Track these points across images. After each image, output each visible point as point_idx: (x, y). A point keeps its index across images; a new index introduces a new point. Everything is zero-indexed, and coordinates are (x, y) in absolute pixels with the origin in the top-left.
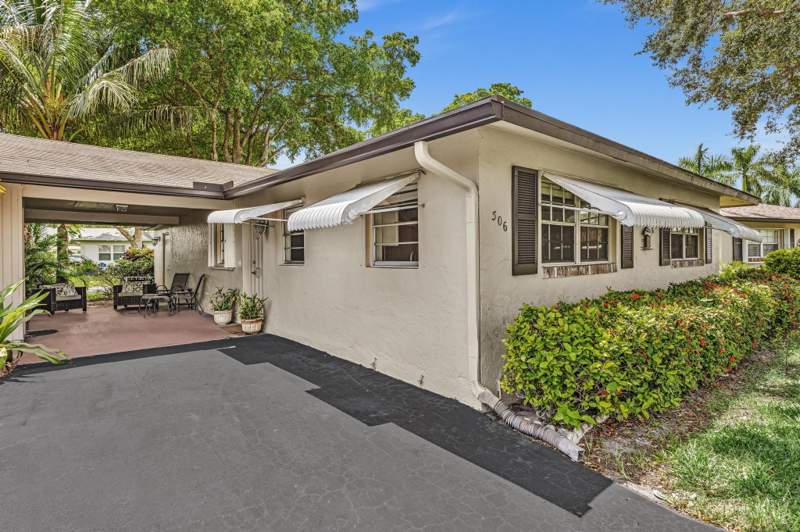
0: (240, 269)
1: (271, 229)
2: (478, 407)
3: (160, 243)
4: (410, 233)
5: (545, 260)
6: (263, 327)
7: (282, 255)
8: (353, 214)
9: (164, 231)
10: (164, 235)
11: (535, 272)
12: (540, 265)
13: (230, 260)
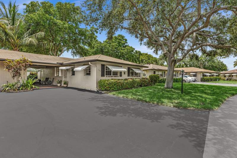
0: (62, 77)
1: (69, 70)
2: (96, 91)
3: (40, 72)
4: (90, 71)
5: (106, 75)
6: (67, 86)
7: (71, 74)
8: (82, 69)
9: (41, 69)
10: (41, 70)
11: (104, 76)
12: (105, 76)
13: (60, 75)
